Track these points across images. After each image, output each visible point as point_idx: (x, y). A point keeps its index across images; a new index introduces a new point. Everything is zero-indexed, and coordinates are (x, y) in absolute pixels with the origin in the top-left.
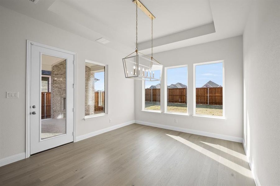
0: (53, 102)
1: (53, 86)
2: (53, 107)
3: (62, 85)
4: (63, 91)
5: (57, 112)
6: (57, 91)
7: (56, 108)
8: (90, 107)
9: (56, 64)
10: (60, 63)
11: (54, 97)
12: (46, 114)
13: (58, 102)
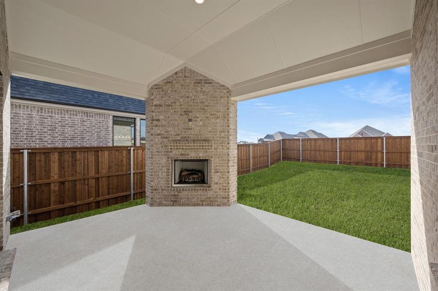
0: (152, 169)
1: (152, 131)
2: (152, 181)
3: (169, 129)
4: (172, 144)
5: (160, 191)
6: (159, 142)
7: (156, 181)
8: (230, 182)
9: (156, 83)
10: (165, 79)
11: (152, 158)
12: (134, 190)
13: (162, 170)
